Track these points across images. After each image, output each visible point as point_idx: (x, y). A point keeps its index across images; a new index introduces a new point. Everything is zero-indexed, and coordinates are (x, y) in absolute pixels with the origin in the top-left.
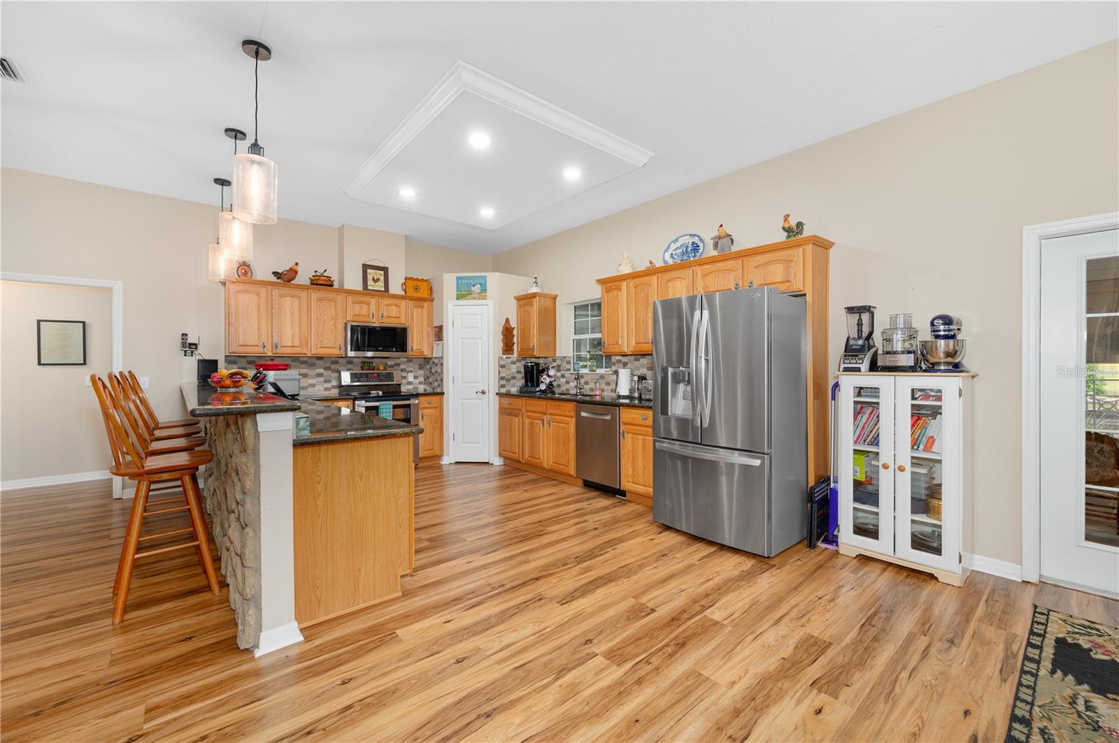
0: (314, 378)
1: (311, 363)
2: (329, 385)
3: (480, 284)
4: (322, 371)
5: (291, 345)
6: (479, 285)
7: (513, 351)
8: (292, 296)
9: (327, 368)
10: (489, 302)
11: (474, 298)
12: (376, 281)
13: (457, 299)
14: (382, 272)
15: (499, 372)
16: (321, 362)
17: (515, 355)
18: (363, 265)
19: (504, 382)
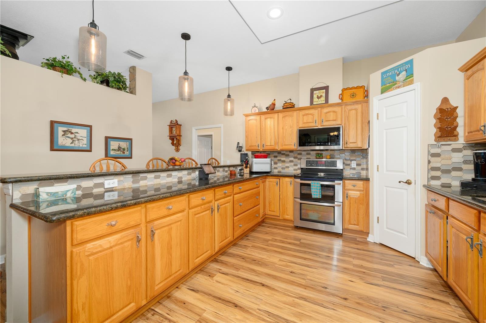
0: (289, 163)
1: (286, 155)
2: (296, 167)
3: (406, 70)
4: (292, 159)
5: (270, 145)
6: (404, 73)
7: (456, 136)
8: (271, 118)
9: (295, 158)
10: (417, 85)
11: (399, 87)
12: (318, 98)
13: (382, 93)
14: (324, 91)
15: (429, 162)
16: (291, 154)
17: (462, 140)
18: (311, 89)
19: (438, 173)
